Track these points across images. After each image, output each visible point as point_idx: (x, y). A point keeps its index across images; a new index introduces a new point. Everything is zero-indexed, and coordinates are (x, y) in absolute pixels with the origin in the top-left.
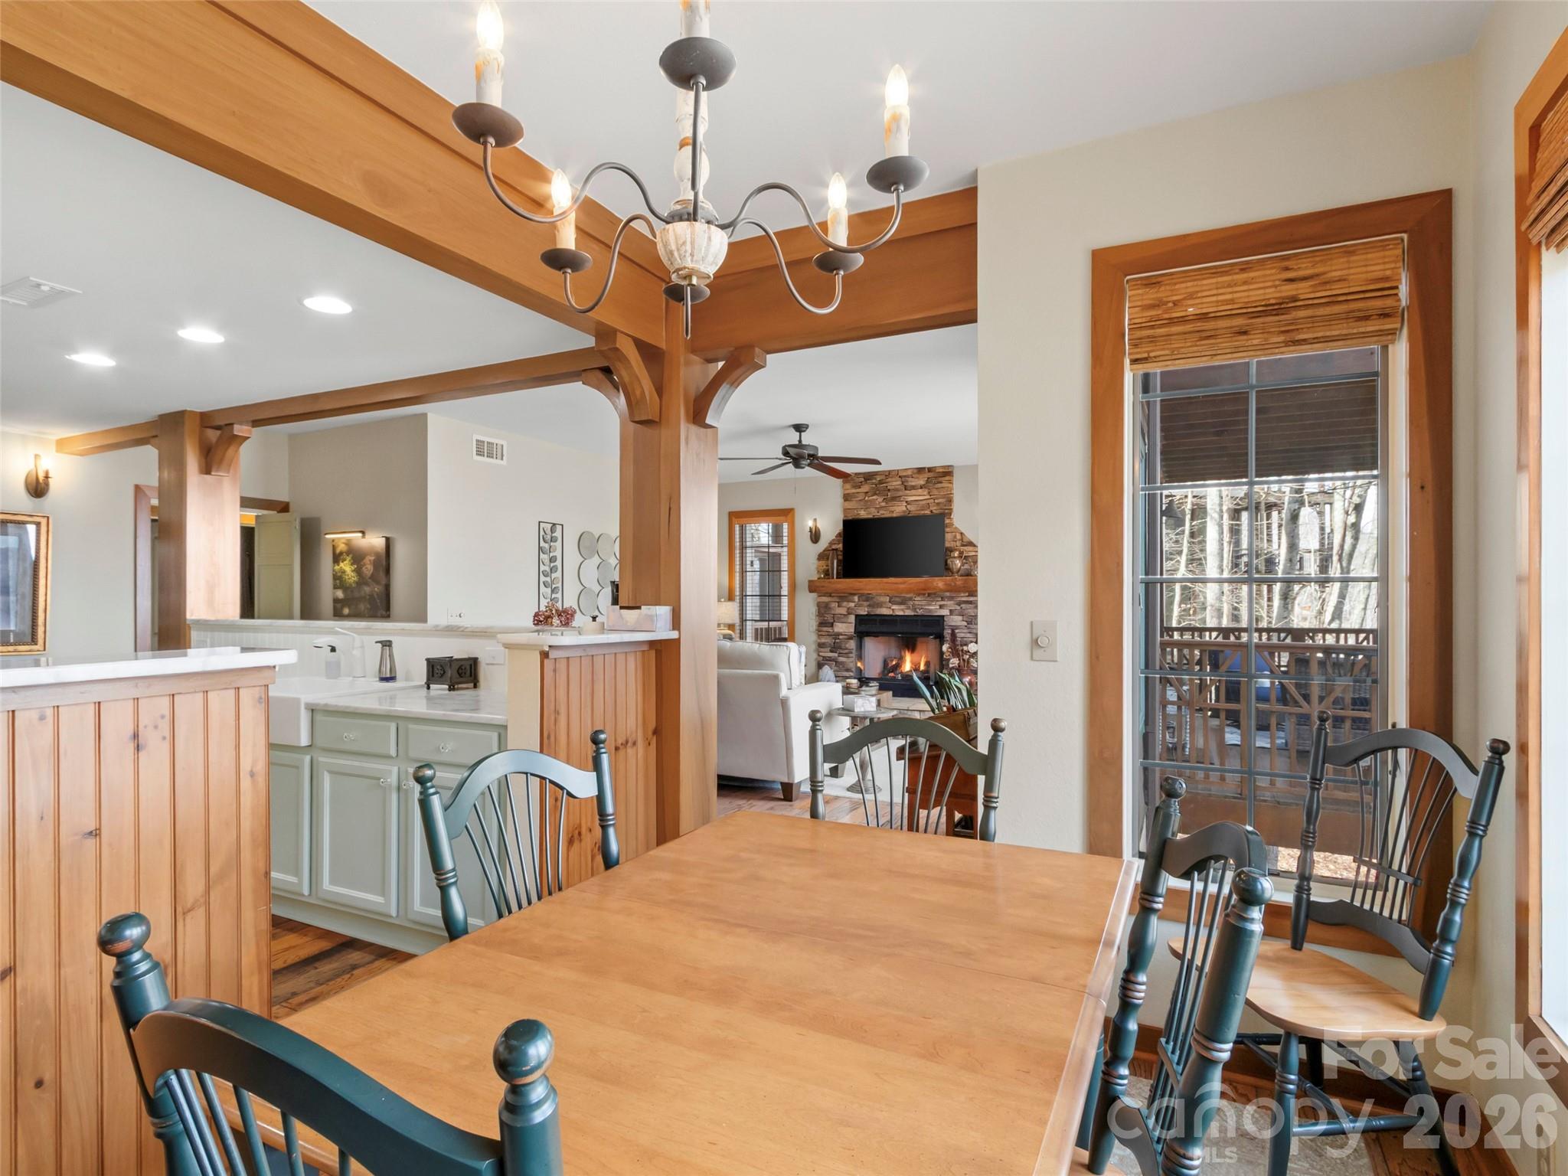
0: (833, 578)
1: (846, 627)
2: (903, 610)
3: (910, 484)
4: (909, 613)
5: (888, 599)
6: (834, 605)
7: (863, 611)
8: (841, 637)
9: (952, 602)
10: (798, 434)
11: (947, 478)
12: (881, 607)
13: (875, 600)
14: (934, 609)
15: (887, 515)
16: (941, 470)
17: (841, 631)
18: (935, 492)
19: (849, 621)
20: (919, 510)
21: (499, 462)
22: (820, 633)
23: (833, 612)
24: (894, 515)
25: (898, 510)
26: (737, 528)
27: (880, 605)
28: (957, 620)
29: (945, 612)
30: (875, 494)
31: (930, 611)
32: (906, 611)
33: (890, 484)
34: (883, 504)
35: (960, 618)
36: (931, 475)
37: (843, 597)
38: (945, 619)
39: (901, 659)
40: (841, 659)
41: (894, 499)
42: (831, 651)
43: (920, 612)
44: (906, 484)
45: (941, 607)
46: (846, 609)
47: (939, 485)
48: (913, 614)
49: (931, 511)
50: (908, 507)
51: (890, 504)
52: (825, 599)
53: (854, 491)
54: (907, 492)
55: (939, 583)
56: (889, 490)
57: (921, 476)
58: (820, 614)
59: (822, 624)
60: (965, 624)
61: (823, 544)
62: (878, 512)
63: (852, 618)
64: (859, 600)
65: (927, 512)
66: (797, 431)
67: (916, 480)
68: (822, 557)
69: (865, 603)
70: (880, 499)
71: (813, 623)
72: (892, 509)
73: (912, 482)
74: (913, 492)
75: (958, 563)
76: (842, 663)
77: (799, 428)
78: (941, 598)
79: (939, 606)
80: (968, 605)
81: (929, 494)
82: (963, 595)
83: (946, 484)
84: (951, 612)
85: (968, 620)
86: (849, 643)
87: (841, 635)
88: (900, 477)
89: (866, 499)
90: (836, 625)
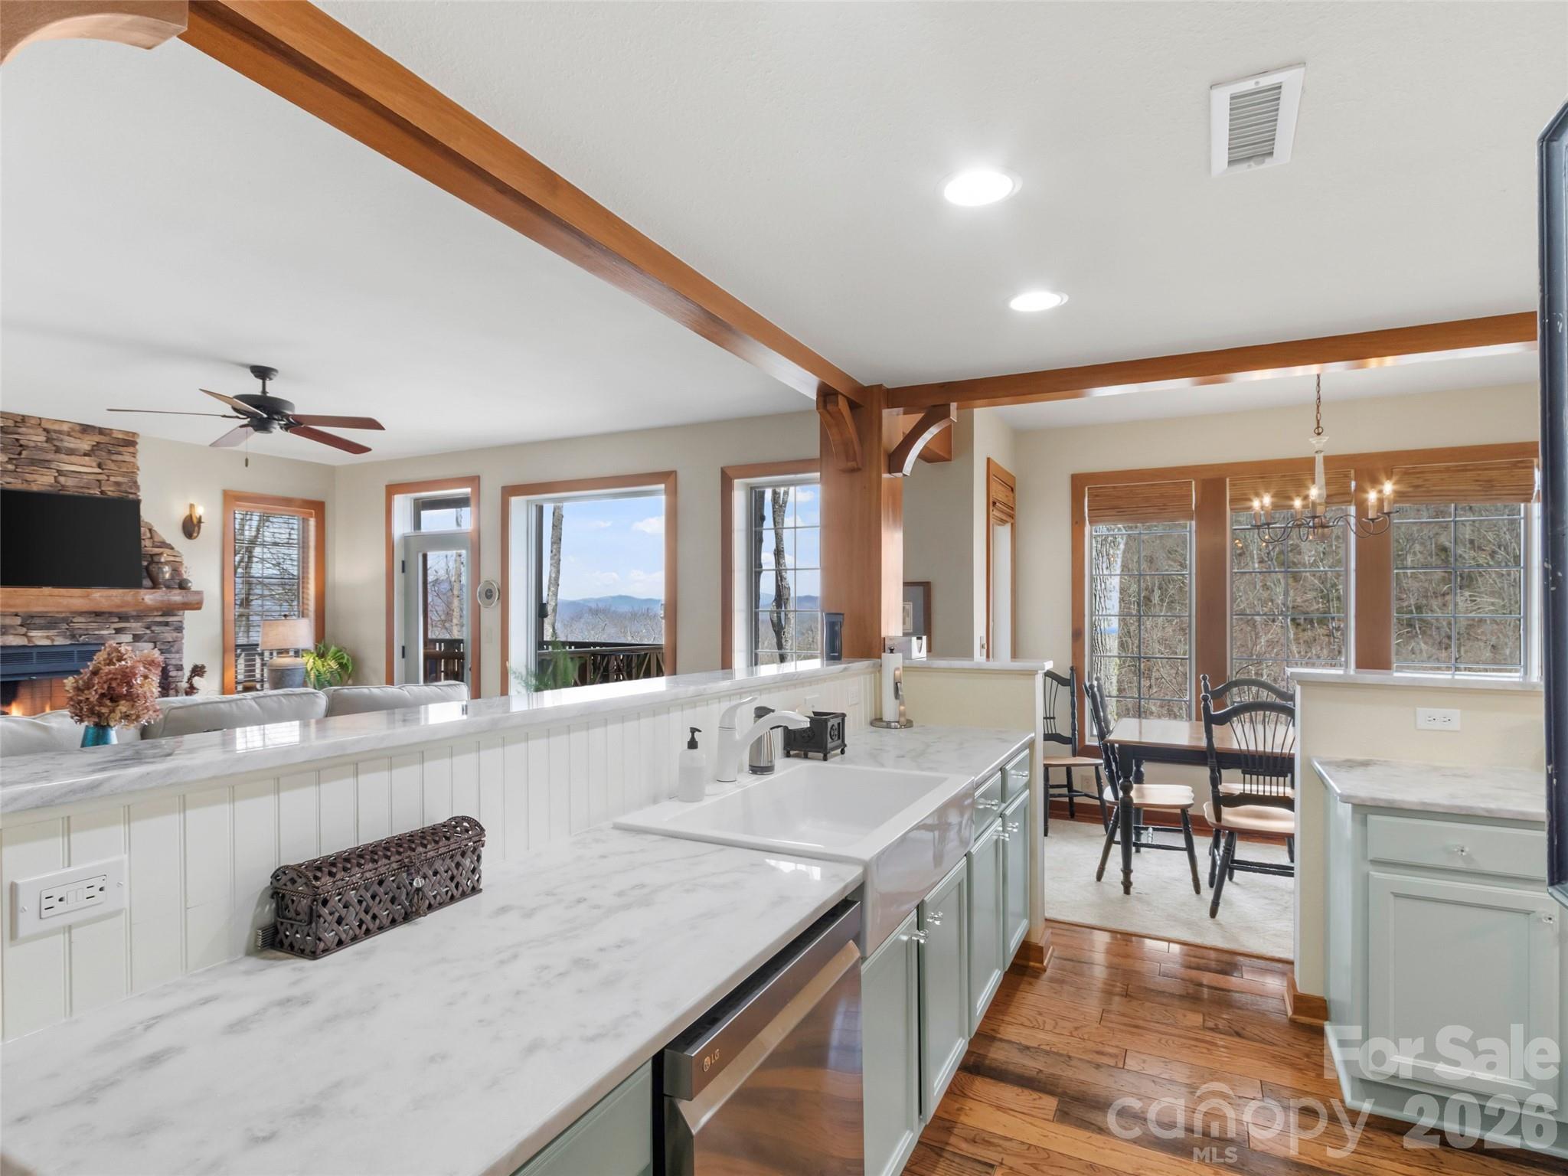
2: (47, 637)
3: (67, 445)
4: (60, 641)
5: (18, 621)
9: (139, 624)
11: (131, 449)
14: (105, 634)
16: (120, 436)
18: (112, 466)
20: (84, 488)
24: (31, 488)
25: (40, 481)
31: (101, 636)
32: (56, 638)
33: (28, 438)
35: (151, 645)
36: (102, 439)
41: (32, 462)
44: (56, 443)
45: (118, 631)
47: (120, 458)
48: (66, 644)
49: (102, 492)
50: (62, 479)
51: (28, 470)
54: (60, 456)
55: (146, 596)
56: (21, 446)
57: (88, 437)
65: (96, 492)
67: (76, 441)
72: (29, 477)
73: (70, 443)
74: (75, 459)
77: (263, 373)
78: (120, 618)
79: (115, 629)
80: (167, 628)
81: (100, 466)
82: (156, 614)
83: (127, 458)
84: (137, 638)
85: (162, 647)
88: (46, 430)
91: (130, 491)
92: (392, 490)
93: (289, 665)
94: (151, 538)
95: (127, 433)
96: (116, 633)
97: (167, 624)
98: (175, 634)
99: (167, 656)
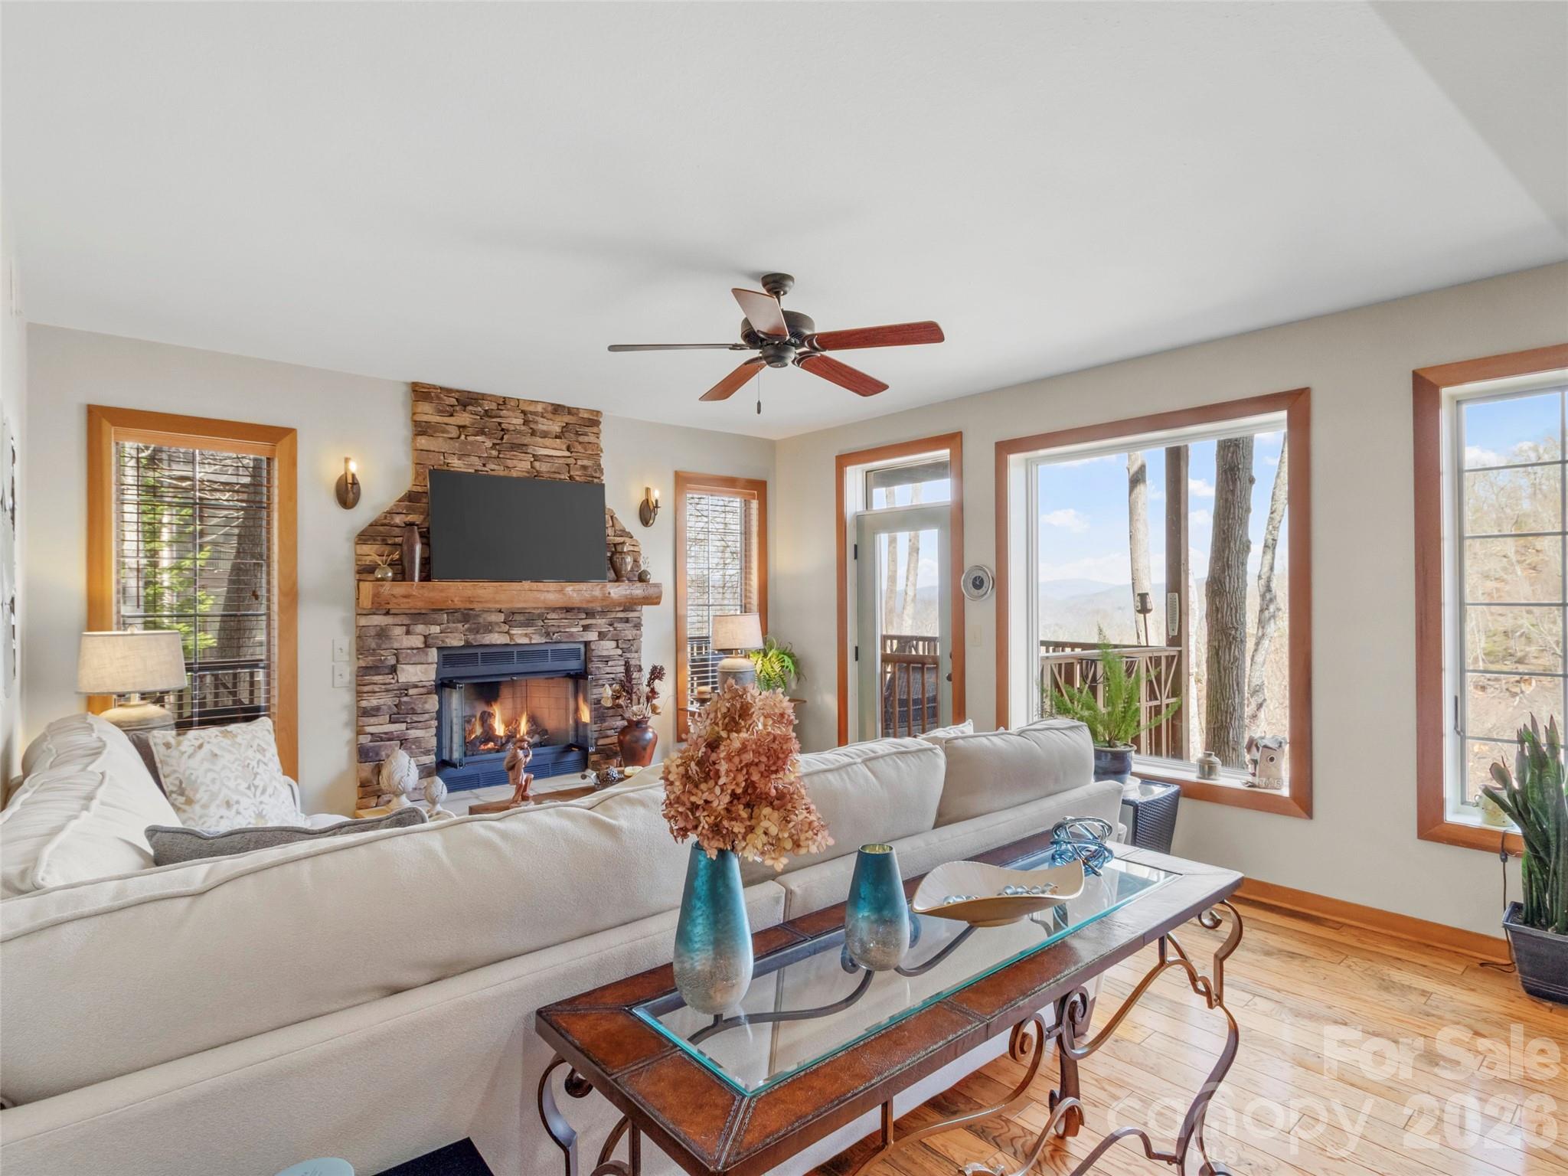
0: (413, 580)
1: (420, 673)
2: (526, 635)
3: (541, 427)
4: (536, 639)
5: (502, 617)
6: (398, 631)
7: (456, 641)
8: (411, 692)
9: (604, 620)
11: (595, 430)
12: (491, 632)
13: (480, 620)
14: (576, 631)
15: (501, 472)
16: (586, 416)
17: (414, 679)
18: (579, 448)
19: (430, 661)
20: (555, 472)
22: (361, 688)
23: (396, 645)
24: (511, 474)
25: (520, 466)
27: (489, 628)
28: (608, 647)
29: (592, 636)
30: (480, 432)
31: (572, 634)
32: (533, 636)
33: (508, 420)
34: (494, 453)
35: (613, 644)
36: (567, 419)
37: (418, 615)
38: (593, 647)
39: (486, 718)
40: (413, 733)
41: (512, 446)
42: (391, 722)
43: (557, 638)
44: (532, 425)
45: (586, 628)
46: (422, 639)
47: (586, 439)
48: (542, 641)
49: (571, 477)
50: (537, 464)
51: (509, 454)
52: (378, 621)
53: (438, 419)
54: (534, 439)
56: (503, 430)
57: (558, 418)
58: (361, 650)
59: (366, 670)
60: (620, 652)
62: (484, 465)
63: (433, 655)
64: (449, 621)
65: (565, 477)
67: (551, 423)
68: (365, 537)
69: (460, 625)
70: (489, 443)
71: (345, 670)
72: (510, 463)
73: (543, 425)
74: (548, 442)
76: (417, 740)
77: (775, 284)
78: (587, 614)
79: (583, 626)
80: (627, 625)
81: (568, 449)
82: (618, 609)
83: (592, 438)
84: (602, 636)
85: (624, 646)
86: (430, 701)
87: (416, 687)
88: (523, 412)
89: (463, 437)
90: (403, 670)
91: (595, 475)
92: (843, 461)
93: (742, 668)
94: (613, 526)
95: (592, 412)
96: (584, 630)
97: (627, 620)
98: (635, 632)
99: (628, 655)
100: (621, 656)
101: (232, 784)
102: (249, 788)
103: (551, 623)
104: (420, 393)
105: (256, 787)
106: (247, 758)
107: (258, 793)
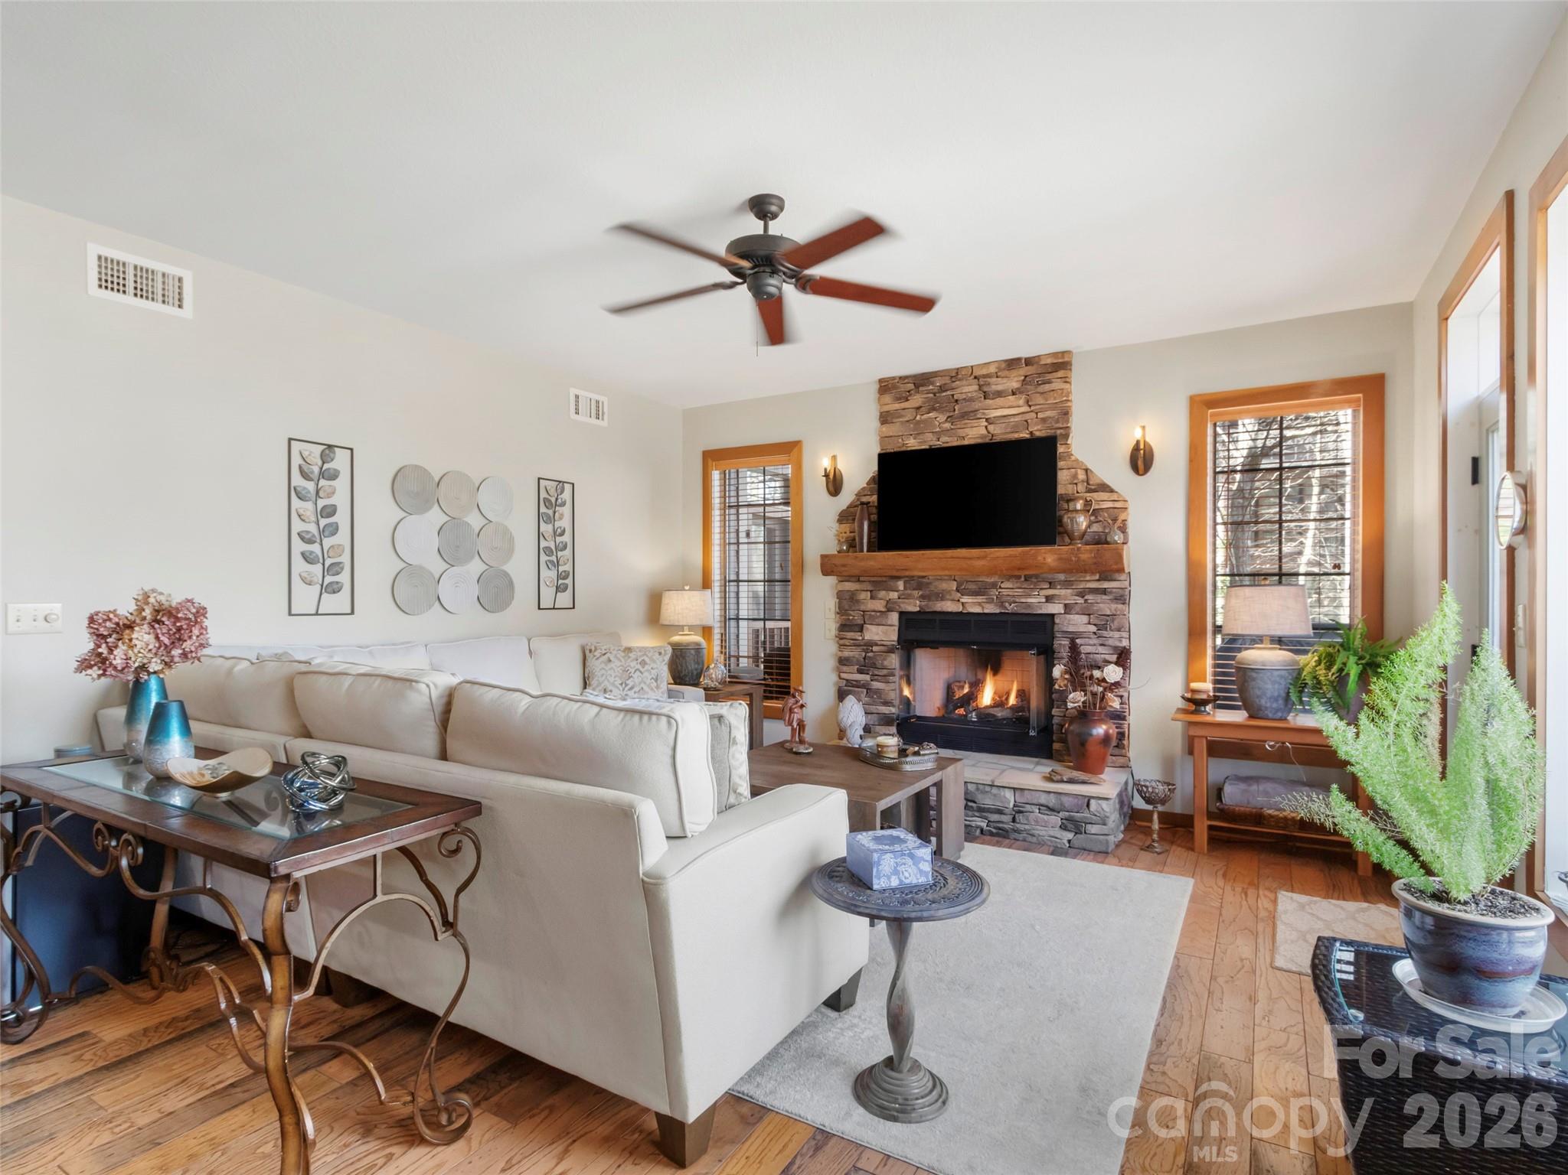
0: (862, 551)
1: (884, 633)
2: (979, 604)
3: (994, 388)
4: (990, 609)
5: (954, 585)
6: (864, 596)
7: (913, 606)
8: (875, 648)
9: (1069, 591)
10: (762, 222)
11: (1061, 374)
12: (942, 599)
13: (932, 588)
14: (1037, 602)
15: (955, 442)
16: (1049, 361)
17: (876, 638)
18: (1039, 400)
19: (889, 623)
20: (1009, 433)
21: (170, 310)
22: (842, 642)
23: (863, 608)
24: (966, 442)
25: (973, 433)
26: (716, 475)
27: (941, 596)
28: (1078, 623)
29: (1055, 608)
30: (933, 409)
31: (1029, 605)
32: (987, 605)
33: (959, 391)
34: (947, 425)
35: (1085, 619)
36: (1030, 370)
37: (880, 582)
38: (1057, 621)
39: (977, 685)
40: (876, 685)
41: (964, 415)
42: (860, 672)
43: (1011, 608)
44: (985, 389)
45: (1049, 599)
46: (884, 603)
47: (1047, 387)
48: (998, 611)
49: (1031, 433)
50: (991, 428)
51: (959, 424)
52: (849, 586)
53: (897, 406)
54: (989, 402)
55: (1047, 556)
56: (957, 401)
57: (1014, 373)
58: (841, 611)
59: (844, 627)
60: (1093, 629)
61: (847, 497)
62: (938, 439)
63: (894, 618)
64: (905, 588)
65: (1025, 435)
66: (760, 219)
67: (1005, 380)
68: (844, 517)
69: (915, 592)
70: (942, 418)
71: (831, 626)
72: (961, 433)
73: (998, 385)
74: (999, 401)
75: (1082, 521)
76: (878, 692)
77: (762, 206)
78: (1050, 583)
79: (1045, 597)
80: (1104, 597)
81: (1028, 403)
83: (1059, 385)
85: (1098, 622)
86: (889, 659)
87: (877, 645)
88: (975, 378)
89: (918, 418)
90: (867, 629)
91: (1058, 425)
93: (1255, 662)
94: (1087, 480)
95: (1055, 355)
96: (1047, 602)
97: (1104, 591)
98: (1118, 606)
99: (1105, 633)
100: (1095, 633)
101: (612, 680)
102: (621, 684)
103: (1005, 592)
104: (886, 386)
105: (626, 685)
106: (629, 666)
107: (627, 689)
